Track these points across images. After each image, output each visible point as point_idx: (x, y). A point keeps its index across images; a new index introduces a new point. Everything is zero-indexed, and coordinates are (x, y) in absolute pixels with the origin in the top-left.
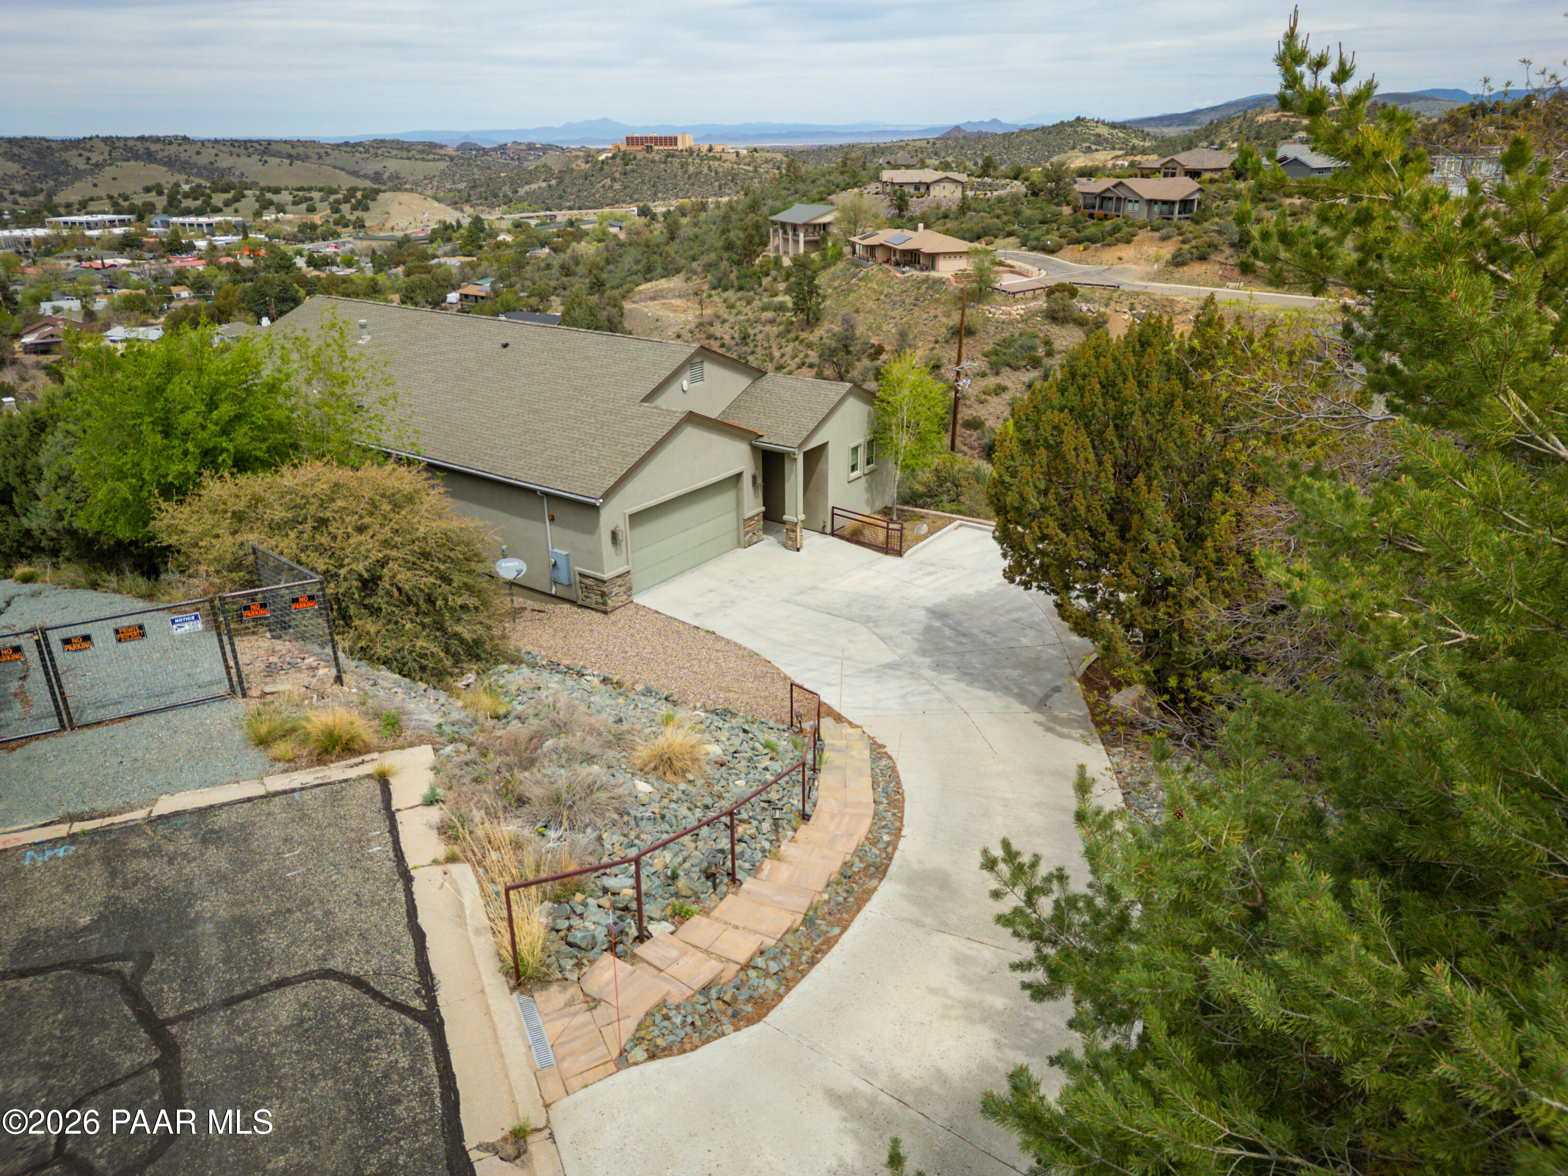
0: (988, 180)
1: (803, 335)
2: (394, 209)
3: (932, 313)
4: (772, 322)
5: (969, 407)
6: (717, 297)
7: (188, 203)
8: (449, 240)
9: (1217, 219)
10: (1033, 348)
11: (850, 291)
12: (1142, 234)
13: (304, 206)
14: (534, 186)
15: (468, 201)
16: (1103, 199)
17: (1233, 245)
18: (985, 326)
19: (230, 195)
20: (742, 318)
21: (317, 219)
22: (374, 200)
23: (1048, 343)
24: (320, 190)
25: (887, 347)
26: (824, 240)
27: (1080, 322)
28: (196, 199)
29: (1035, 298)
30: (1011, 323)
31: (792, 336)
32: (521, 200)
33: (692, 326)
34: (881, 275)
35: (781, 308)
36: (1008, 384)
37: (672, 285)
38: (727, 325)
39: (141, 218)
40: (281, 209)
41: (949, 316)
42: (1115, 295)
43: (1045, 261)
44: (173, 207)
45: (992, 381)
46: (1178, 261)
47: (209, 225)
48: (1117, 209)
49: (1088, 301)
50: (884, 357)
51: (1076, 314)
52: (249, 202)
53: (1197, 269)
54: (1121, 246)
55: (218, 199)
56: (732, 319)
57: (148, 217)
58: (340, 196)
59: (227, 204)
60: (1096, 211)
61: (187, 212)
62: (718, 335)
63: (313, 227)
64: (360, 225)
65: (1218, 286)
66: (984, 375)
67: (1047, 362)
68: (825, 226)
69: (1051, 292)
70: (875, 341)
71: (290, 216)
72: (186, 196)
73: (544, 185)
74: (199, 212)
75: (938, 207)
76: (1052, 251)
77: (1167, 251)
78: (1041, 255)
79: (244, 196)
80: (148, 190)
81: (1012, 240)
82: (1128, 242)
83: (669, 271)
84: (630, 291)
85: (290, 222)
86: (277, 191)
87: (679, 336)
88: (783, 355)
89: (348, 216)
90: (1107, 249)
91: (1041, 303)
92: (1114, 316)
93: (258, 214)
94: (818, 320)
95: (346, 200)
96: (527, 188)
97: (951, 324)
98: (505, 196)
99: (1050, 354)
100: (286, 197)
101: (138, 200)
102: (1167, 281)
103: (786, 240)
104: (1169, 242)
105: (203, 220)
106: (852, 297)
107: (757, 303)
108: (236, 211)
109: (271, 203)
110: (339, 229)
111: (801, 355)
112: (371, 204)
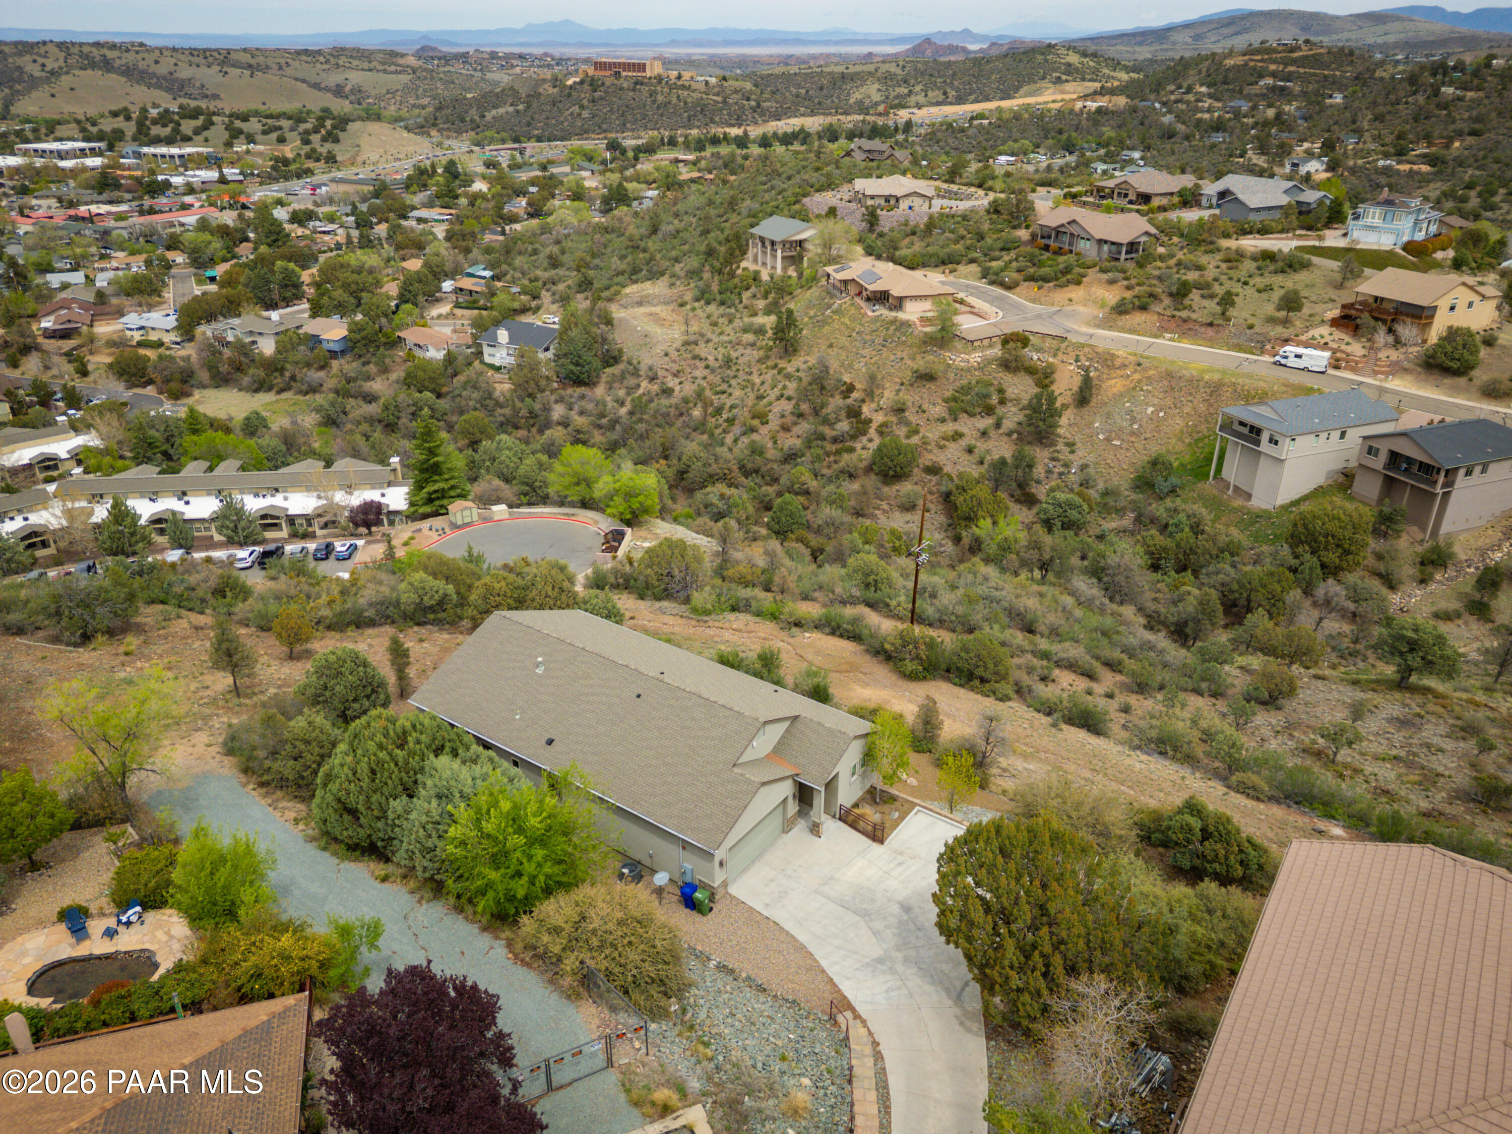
0: (954, 187)
1: (782, 364)
2: (364, 141)
3: (899, 355)
4: (753, 345)
5: (930, 451)
6: (702, 311)
7: (156, 130)
8: (425, 186)
9: (1159, 264)
10: (987, 396)
11: (824, 323)
12: (1092, 273)
13: (274, 136)
14: (501, 111)
15: (435, 125)
16: (1058, 233)
17: (1171, 295)
18: (945, 372)
19: (199, 122)
20: (725, 338)
21: (288, 151)
22: (344, 130)
23: (1001, 391)
24: (290, 118)
25: (858, 386)
26: (801, 257)
27: (1031, 371)
28: (165, 125)
29: (991, 346)
30: (969, 370)
31: (770, 363)
32: (488, 127)
33: (678, 344)
34: (853, 311)
35: (760, 331)
36: (965, 430)
37: (657, 291)
38: (711, 345)
39: (111, 148)
40: (251, 139)
41: (914, 359)
42: (1063, 345)
43: (1002, 299)
44: (143, 136)
45: (950, 427)
46: (1121, 309)
47: (181, 157)
48: (1071, 244)
49: (1039, 350)
50: (855, 395)
51: (1027, 364)
52: (218, 132)
53: (1138, 318)
54: (1071, 287)
55: (188, 126)
56: (716, 340)
57: (119, 146)
58: (308, 126)
59: (197, 132)
60: (1051, 243)
61: (157, 141)
62: (703, 355)
63: (286, 162)
64: (331, 159)
65: (1156, 337)
66: (943, 420)
67: (1000, 411)
68: (800, 243)
69: (1006, 340)
70: (847, 378)
71: (261, 148)
72: (155, 122)
73: (511, 109)
74: (169, 141)
75: (906, 224)
76: (1009, 288)
77: (1112, 296)
78: (998, 291)
79: (212, 124)
80: (115, 114)
81: (974, 268)
82: (1079, 283)
83: (654, 275)
84: (618, 293)
85: (260, 154)
86: (245, 118)
87: (666, 355)
88: (763, 383)
89: (320, 149)
90: (1059, 290)
91: (996, 351)
92: (1061, 367)
93: (229, 144)
94: (795, 350)
95: (316, 130)
96: (494, 112)
97: (915, 367)
98: (472, 121)
99: (1002, 402)
100: (254, 125)
101: (108, 125)
102: (1110, 328)
103: (764, 253)
104: (1115, 287)
105: (175, 151)
106: (826, 330)
107: (737, 323)
108: (206, 140)
109: (240, 132)
110: (311, 164)
111: (780, 386)
112: (341, 135)
